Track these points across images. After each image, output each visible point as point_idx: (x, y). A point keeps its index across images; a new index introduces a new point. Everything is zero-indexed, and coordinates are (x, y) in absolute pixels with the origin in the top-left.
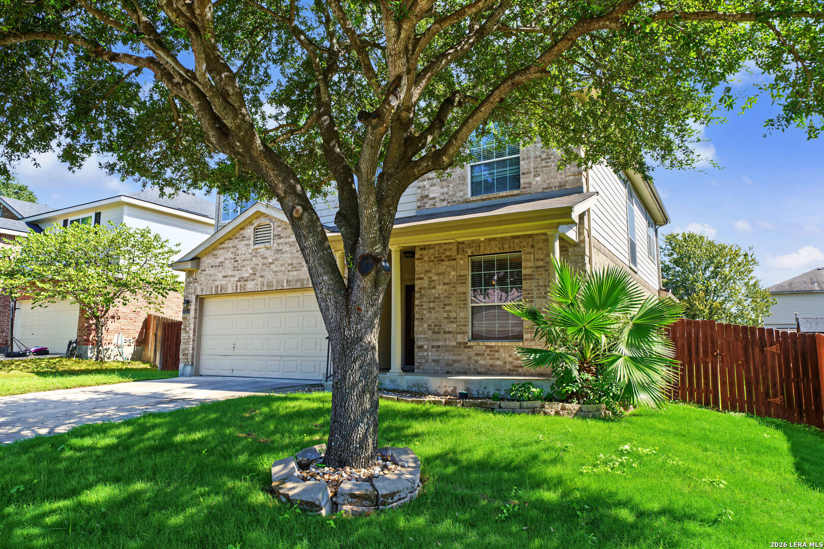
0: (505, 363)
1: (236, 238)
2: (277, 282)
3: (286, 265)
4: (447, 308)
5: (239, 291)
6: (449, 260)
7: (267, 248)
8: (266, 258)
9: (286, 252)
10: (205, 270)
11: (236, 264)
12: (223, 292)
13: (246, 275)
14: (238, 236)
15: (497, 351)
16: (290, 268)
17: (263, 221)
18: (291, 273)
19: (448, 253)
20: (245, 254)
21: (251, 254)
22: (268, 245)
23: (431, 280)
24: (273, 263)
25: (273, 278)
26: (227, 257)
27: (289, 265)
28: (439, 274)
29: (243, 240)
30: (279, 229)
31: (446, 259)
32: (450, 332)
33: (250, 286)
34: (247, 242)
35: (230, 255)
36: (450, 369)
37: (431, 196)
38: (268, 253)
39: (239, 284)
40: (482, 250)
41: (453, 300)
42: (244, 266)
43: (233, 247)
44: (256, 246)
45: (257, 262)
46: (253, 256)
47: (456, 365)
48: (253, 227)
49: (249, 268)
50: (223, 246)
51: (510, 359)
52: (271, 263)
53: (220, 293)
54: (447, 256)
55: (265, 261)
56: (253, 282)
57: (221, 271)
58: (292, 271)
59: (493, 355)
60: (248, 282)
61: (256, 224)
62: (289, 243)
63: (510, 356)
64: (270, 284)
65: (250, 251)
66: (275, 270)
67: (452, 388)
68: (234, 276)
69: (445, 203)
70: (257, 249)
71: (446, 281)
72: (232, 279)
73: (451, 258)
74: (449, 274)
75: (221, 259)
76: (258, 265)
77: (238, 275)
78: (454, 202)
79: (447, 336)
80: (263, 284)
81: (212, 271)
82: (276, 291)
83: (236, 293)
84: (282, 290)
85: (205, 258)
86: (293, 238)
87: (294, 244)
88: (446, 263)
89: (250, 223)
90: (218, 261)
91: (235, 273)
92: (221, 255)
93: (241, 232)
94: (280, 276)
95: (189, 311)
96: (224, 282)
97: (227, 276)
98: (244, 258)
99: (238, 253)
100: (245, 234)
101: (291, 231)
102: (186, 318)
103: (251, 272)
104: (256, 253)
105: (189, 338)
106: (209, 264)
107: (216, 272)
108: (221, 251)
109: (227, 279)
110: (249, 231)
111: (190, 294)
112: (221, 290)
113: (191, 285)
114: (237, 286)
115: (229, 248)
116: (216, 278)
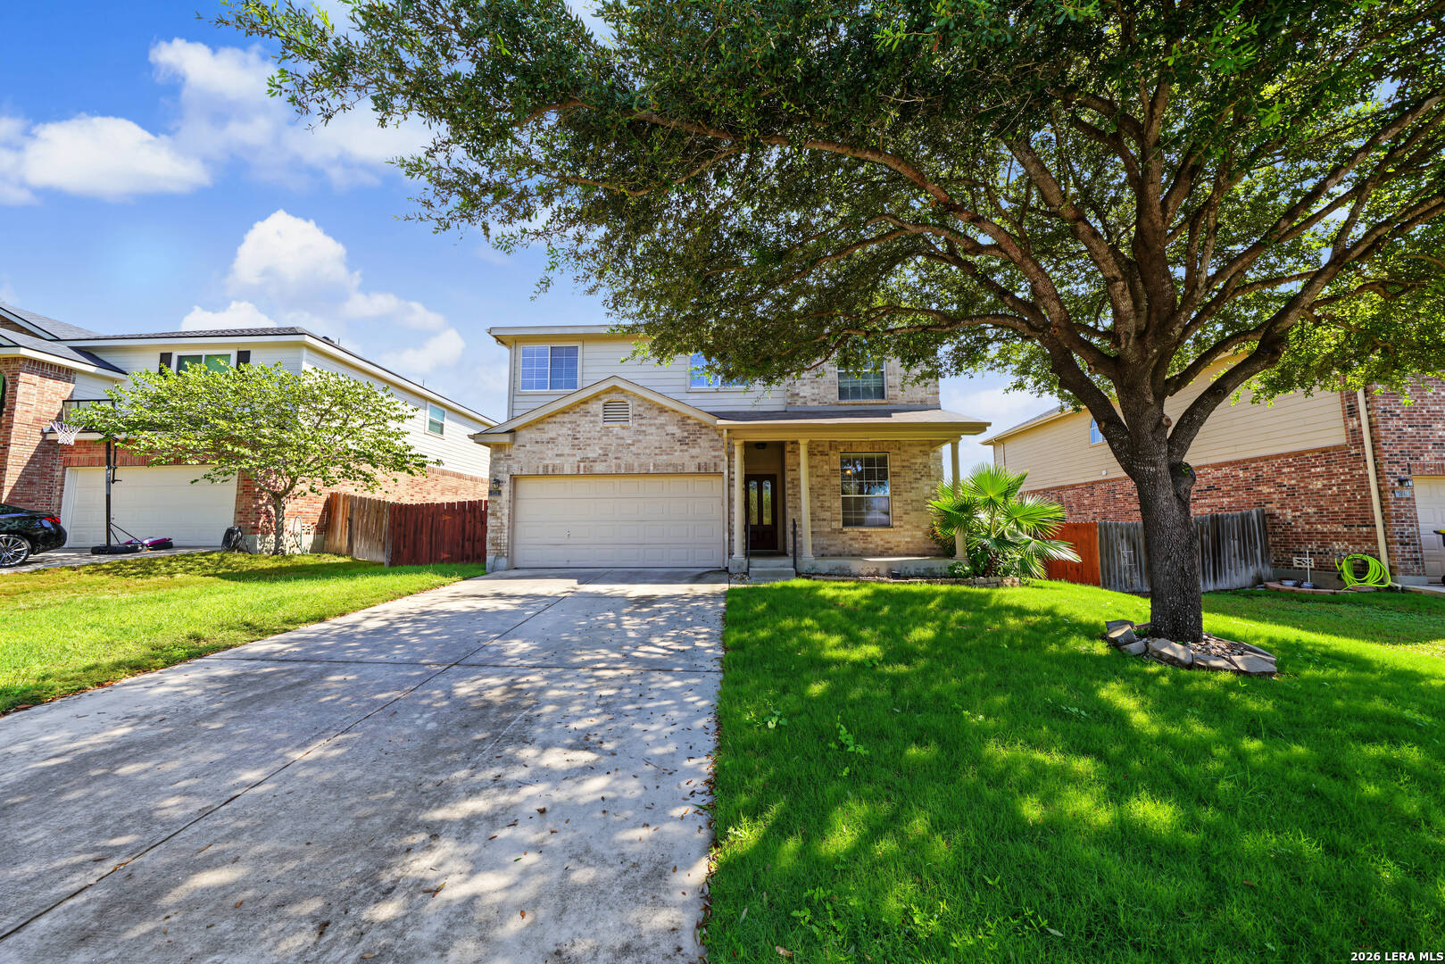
0: (877, 546)
1: (575, 412)
2: (640, 466)
3: (653, 448)
4: (822, 498)
5: (582, 472)
7: (623, 428)
8: (622, 438)
9: (652, 434)
10: (525, 446)
11: (576, 442)
12: (557, 472)
13: (591, 455)
14: (578, 411)
15: (868, 536)
16: (657, 451)
17: (615, 397)
18: (658, 457)
19: (820, 449)
20: (590, 432)
21: (599, 432)
22: (625, 424)
24: (633, 445)
25: (633, 461)
26: (560, 432)
27: (656, 448)
29: (586, 416)
30: (642, 409)
31: (819, 454)
33: (600, 468)
34: (592, 419)
35: (565, 431)
36: (825, 552)
37: (802, 395)
38: (624, 433)
39: (582, 464)
40: (854, 449)
41: (827, 491)
42: (589, 445)
43: (571, 422)
44: (607, 424)
45: (609, 442)
46: (603, 435)
47: (832, 548)
48: (601, 403)
49: (597, 448)
50: (554, 419)
51: (882, 543)
52: (630, 445)
53: (549, 474)
54: (819, 452)
55: (621, 442)
56: (604, 464)
57: (552, 449)
58: (662, 454)
59: (867, 539)
60: (596, 464)
61: (605, 400)
62: (655, 425)
63: (882, 540)
64: (629, 466)
65: (598, 429)
66: (636, 451)
68: (574, 455)
69: (816, 403)
70: (608, 428)
71: (819, 474)
72: (571, 459)
73: (822, 454)
74: (823, 467)
75: (552, 434)
76: (611, 445)
77: (579, 455)
78: (826, 403)
80: (619, 466)
81: (536, 448)
82: (639, 474)
83: (578, 475)
84: (647, 474)
85: (524, 432)
86: (662, 419)
87: (662, 426)
88: (819, 457)
89: (596, 397)
90: (546, 436)
91: (575, 452)
92: (551, 431)
93: (583, 406)
94: (643, 459)
95: (499, 493)
96: (558, 461)
97: (562, 455)
98: (589, 435)
99: (578, 429)
100: (590, 410)
101: (656, 412)
102: (495, 502)
103: (600, 451)
104: (607, 431)
105: (502, 524)
106: (531, 438)
107: (544, 449)
108: (551, 425)
109: (563, 458)
110: (595, 406)
111: (500, 472)
112: (553, 470)
113: (502, 462)
114: (579, 467)
115: (564, 422)
116: (545, 456)
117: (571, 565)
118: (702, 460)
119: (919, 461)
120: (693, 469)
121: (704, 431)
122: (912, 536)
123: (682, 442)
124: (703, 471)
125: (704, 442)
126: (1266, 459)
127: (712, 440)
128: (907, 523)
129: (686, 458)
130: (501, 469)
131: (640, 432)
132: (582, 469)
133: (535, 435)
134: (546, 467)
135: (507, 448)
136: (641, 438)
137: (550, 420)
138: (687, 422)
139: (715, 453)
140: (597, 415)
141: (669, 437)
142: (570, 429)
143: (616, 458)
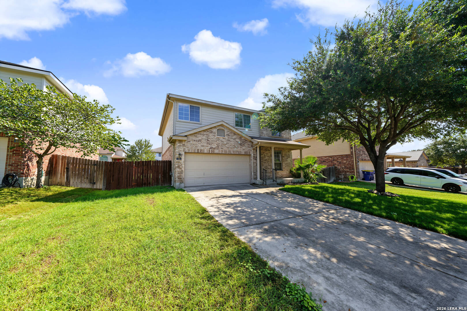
1: (208, 131)
2: (229, 151)
4: (268, 162)
5: (210, 152)
7: (224, 138)
8: (223, 142)
9: (232, 141)
10: (190, 142)
11: (208, 142)
12: (202, 152)
13: (213, 147)
16: (233, 147)
17: (221, 128)
18: (234, 149)
19: (268, 149)
23: (265, 155)
24: (227, 144)
25: (227, 150)
26: (203, 138)
28: (266, 154)
29: (212, 133)
30: (229, 133)
32: (269, 169)
33: (216, 151)
34: (214, 134)
35: (204, 137)
37: (264, 133)
38: (224, 140)
39: (211, 150)
41: (270, 161)
42: (213, 143)
43: (206, 135)
44: (219, 137)
45: (219, 143)
48: (217, 129)
49: (215, 144)
50: (201, 133)
53: (199, 153)
55: (223, 143)
56: (218, 150)
57: (200, 144)
59: (278, 174)
61: (218, 128)
62: (233, 138)
63: (281, 174)
65: (215, 138)
66: (227, 146)
67: (289, 182)
68: (208, 146)
69: (267, 136)
71: (268, 156)
72: (207, 148)
74: (269, 154)
75: (200, 138)
77: (210, 146)
78: (269, 136)
80: (222, 151)
81: (194, 143)
82: (228, 154)
83: (209, 153)
84: (231, 154)
85: (189, 137)
86: (235, 137)
87: (235, 139)
88: (268, 151)
89: (215, 127)
90: (197, 139)
91: (208, 145)
92: (200, 137)
93: (210, 129)
94: (230, 149)
95: (181, 159)
96: (202, 148)
97: (204, 146)
98: (213, 140)
99: (209, 137)
100: (213, 131)
101: (233, 134)
102: (179, 162)
103: (216, 146)
104: (218, 139)
105: (182, 171)
106: (192, 139)
107: (197, 143)
108: (199, 135)
109: (204, 147)
110: (214, 130)
111: (181, 151)
112: (201, 151)
113: (181, 147)
114: (209, 150)
115: (204, 135)
116: (197, 146)
117: (205, 184)
118: (246, 150)
119: (287, 153)
120: (243, 153)
121: (246, 142)
122: (287, 173)
123: (240, 144)
124: (247, 154)
125: (246, 145)
126: (335, 156)
127: (248, 145)
128: (286, 169)
129: (242, 150)
130: (181, 150)
131: (229, 140)
132: (210, 151)
133: (194, 138)
134: (198, 150)
135: (183, 142)
136: (229, 142)
137: (199, 133)
138: (242, 138)
139: (249, 149)
140: (215, 133)
141: (237, 143)
142: (206, 137)
143: (222, 148)
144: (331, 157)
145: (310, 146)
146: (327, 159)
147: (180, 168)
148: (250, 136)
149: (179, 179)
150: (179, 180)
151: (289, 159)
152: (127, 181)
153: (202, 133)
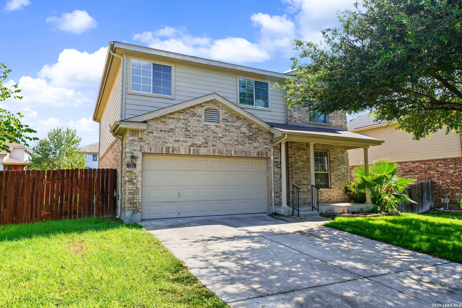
0: (326, 198)
1: (187, 113)
2: (227, 151)
3: (233, 141)
4: (303, 173)
5: (192, 153)
6: (303, 150)
7: (217, 127)
8: (216, 133)
9: (233, 132)
10: (152, 133)
11: (188, 133)
12: (175, 152)
13: (197, 142)
14: (188, 112)
15: (323, 193)
16: (236, 143)
17: (213, 106)
18: (237, 147)
19: (302, 147)
20: (196, 127)
21: (202, 128)
22: (218, 125)
23: (296, 159)
24: (223, 138)
25: (223, 148)
26: (177, 125)
27: (235, 141)
28: (299, 156)
29: (194, 116)
31: (302, 149)
32: (305, 185)
33: (203, 151)
34: (198, 118)
35: (180, 124)
37: (294, 116)
38: (217, 130)
39: (192, 148)
40: (316, 148)
41: (305, 169)
42: (196, 136)
43: (184, 119)
44: (208, 123)
45: (208, 135)
46: (205, 130)
48: (204, 109)
49: (201, 138)
50: (173, 116)
51: (327, 196)
52: (221, 137)
53: (170, 153)
54: (302, 148)
55: (215, 135)
56: (206, 149)
57: (172, 136)
58: (238, 145)
59: (322, 195)
60: (201, 148)
61: (206, 107)
62: (235, 126)
63: (327, 195)
64: (220, 151)
65: (202, 126)
66: (224, 142)
67: (343, 210)
68: (186, 142)
69: (300, 122)
70: (207, 125)
71: (302, 160)
72: (185, 144)
73: (304, 149)
74: (303, 156)
75: (172, 127)
76: (209, 137)
77: (190, 142)
78: (304, 122)
79: (304, 186)
80: (214, 151)
81: (161, 134)
82: (226, 157)
83: (189, 155)
84: (231, 157)
85: (152, 123)
86: (238, 124)
87: (238, 128)
88: (302, 151)
89: (200, 105)
90: (167, 128)
91: (187, 139)
92: (171, 124)
93: (192, 109)
94: (229, 147)
95: (135, 166)
96: (176, 145)
97: (179, 141)
98: (196, 129)
99: (189, 124)
100: (196, 112)
101: (235, 119)
102: (132, 172)
103: (203, 140)
104: (207, 128)
105: (137, 189)
106: (157, 128)
107: (166, 136)
108: (170, 120)
109: (179, 143)
110: (199, 110)
111: (135, 150)
112: (173, 151)
113: (136, 143)
114: (190, 150)
115: (180, 119)
116: (167, 140)
117: (182, 215)
118: (259, 150)
119: (340, 155)
120: (255, 155)
121: (260, 133)
122: (338, 193)
123: (249, 138)
124: (262, 157)
125: (260, 139)
126: (433, 160)
127: (264, 139)
128: (337, 186)
129: (253, 148)
130: (135, 148)
131: (226, 130)
132: (192, 151)
133: (160, 126)
134: (168, 148)
135: (140, 134)
136: (227, 134)
137: (170, 116)
138: (253, 126)
139: (266, 146)
140: (201, 117)
141: (242, 135)
142: (183, 124)
143: (213, 145)
144: (424, 162)
145: (384, 142)
146: (417, 166)
147: (134, 184)
148: (267, 123)
149: (131, 203)
150: (131, 206)
151: (343, 166)
152: (32, 208)
153: (176, 117)
